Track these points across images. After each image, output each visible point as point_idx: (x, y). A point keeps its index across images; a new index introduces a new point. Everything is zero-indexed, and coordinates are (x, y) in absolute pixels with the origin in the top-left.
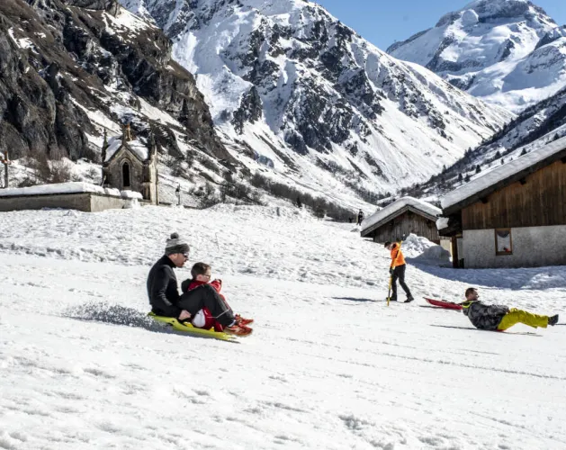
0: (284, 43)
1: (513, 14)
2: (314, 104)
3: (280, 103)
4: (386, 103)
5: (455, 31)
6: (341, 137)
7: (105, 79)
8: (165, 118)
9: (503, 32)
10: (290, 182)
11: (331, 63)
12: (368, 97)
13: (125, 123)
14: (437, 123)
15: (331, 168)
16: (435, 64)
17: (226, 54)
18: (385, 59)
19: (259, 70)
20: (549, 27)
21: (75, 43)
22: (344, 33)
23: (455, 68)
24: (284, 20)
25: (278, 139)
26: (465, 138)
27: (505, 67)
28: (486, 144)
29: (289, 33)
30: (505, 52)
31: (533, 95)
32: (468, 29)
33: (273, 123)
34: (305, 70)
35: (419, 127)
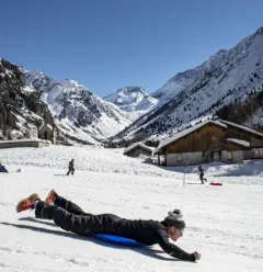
0: (73, 96)
1: (136, 90)
2: (82, 113)
3: (72, 113)
4: (102, 113)
5: (121, 94)
6: (90, 123)
7: (21, 106)
8: (39, 117)
9: (134, 94)
10: (75, 136)
11: (87, 102)
12: (98, 112)
13: (28, 119)
14: (117, 119)
15: (87, 132)
16: (116, 103)
17: (57, 100)
18: (102, 101)
19: (66, 104)
20: (146, 94)
21: (12, 96)
22: (90, 94)
23: (121, 104)
24: (73, 89)
25: (71, 124)
26: (125, 124)
27: (135, 104)
28: (131, 126)
29: (74, 93)
30: (135, 100)
31: (143, 112)
32: (125, 93)
33: (70, 119)
34: (79, 104)
35: (112, 120)
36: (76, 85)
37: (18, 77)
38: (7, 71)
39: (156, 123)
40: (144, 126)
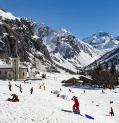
0: (63, 39)
1: (105, 34)
2: (68, 50)
3: (62, 50)
4: (81, 50)
5: (95, 37)
6: (73, 56)
7: (31, 47)
8: (41, 54)
9: (104, 38)
11: (71, 43)
12: (78, 49)
13: (35, 55)
14: (91, 55)
15: (71, 62)
16: (91, 43)
17: (52, 41)
18: (81, 42)
19: (58, 44)
20: (112, 37)
21: (26, 41)
22: (74, 37)
23: (95, 44)
24: (63, 35)
25: (61, 57)
26: (96, 57)
27: (104, 44)
28: (100, 58)
29: (64, 37)
30: (104, 41)
32: (97, 37)
33: (61, 54)
34: (67, 44)
35: (87, 55)
36: (65, 31)
37: (30, 30)
38: (24, 26)
39: (114, 59)
40: (106, 60)
